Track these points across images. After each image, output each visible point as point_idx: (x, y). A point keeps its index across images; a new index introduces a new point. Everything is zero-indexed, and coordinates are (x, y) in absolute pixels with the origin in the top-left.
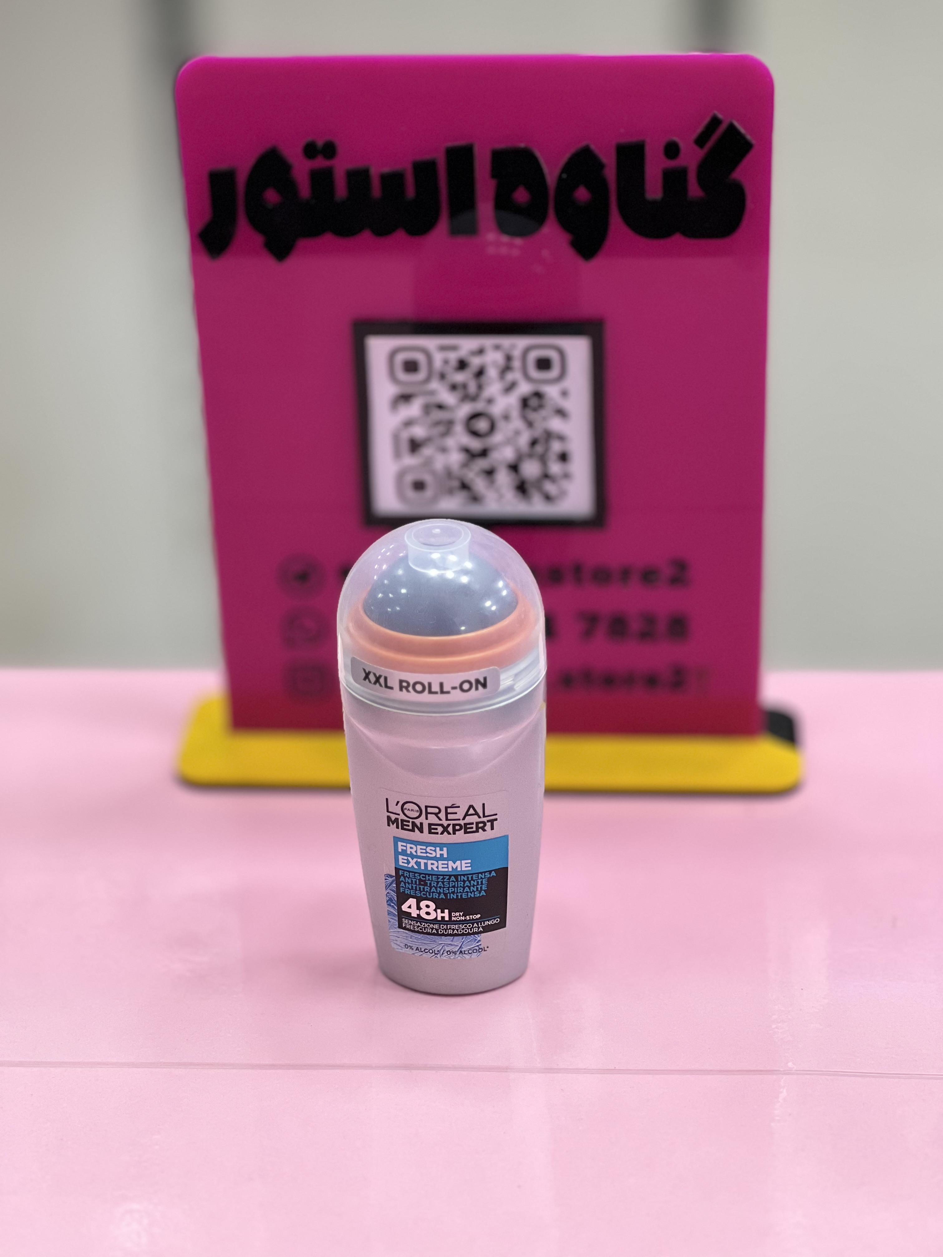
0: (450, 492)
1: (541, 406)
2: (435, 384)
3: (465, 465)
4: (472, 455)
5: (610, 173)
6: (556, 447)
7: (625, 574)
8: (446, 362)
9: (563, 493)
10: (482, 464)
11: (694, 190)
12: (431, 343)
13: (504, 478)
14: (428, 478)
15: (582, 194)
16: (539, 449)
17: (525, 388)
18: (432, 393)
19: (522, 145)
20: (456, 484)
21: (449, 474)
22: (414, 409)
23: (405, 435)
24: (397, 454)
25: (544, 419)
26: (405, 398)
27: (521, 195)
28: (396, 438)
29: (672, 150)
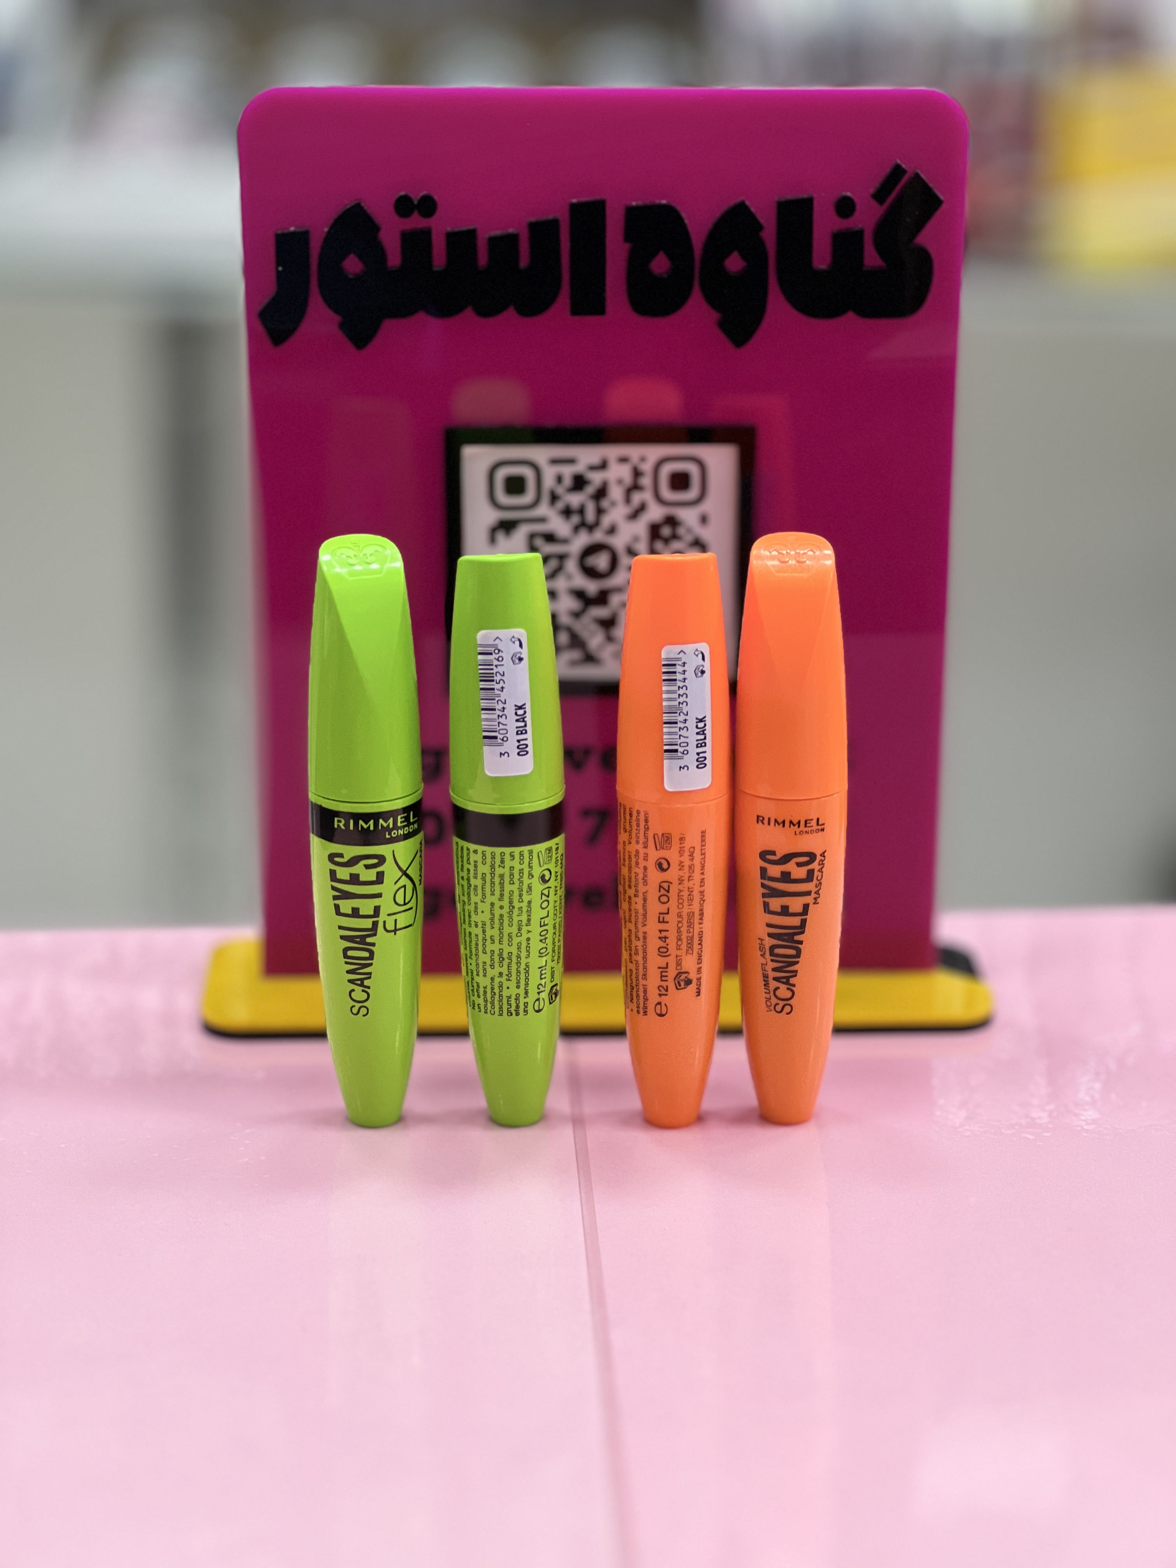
1: (675, 537)
2: (543, 509)
3: (577, 615)
4: (586, 601)
5: (769, 236)
8: (559, 479)
10: (599, 612)
11: (872, 259)
12: (540, 454)
15: (734, 263)
17: (655, 513)
18: (542, 520)
19: (664, 202)
22: (517, 541)
26: (507, 527)
27: (660, 264)
29: (845, 207)
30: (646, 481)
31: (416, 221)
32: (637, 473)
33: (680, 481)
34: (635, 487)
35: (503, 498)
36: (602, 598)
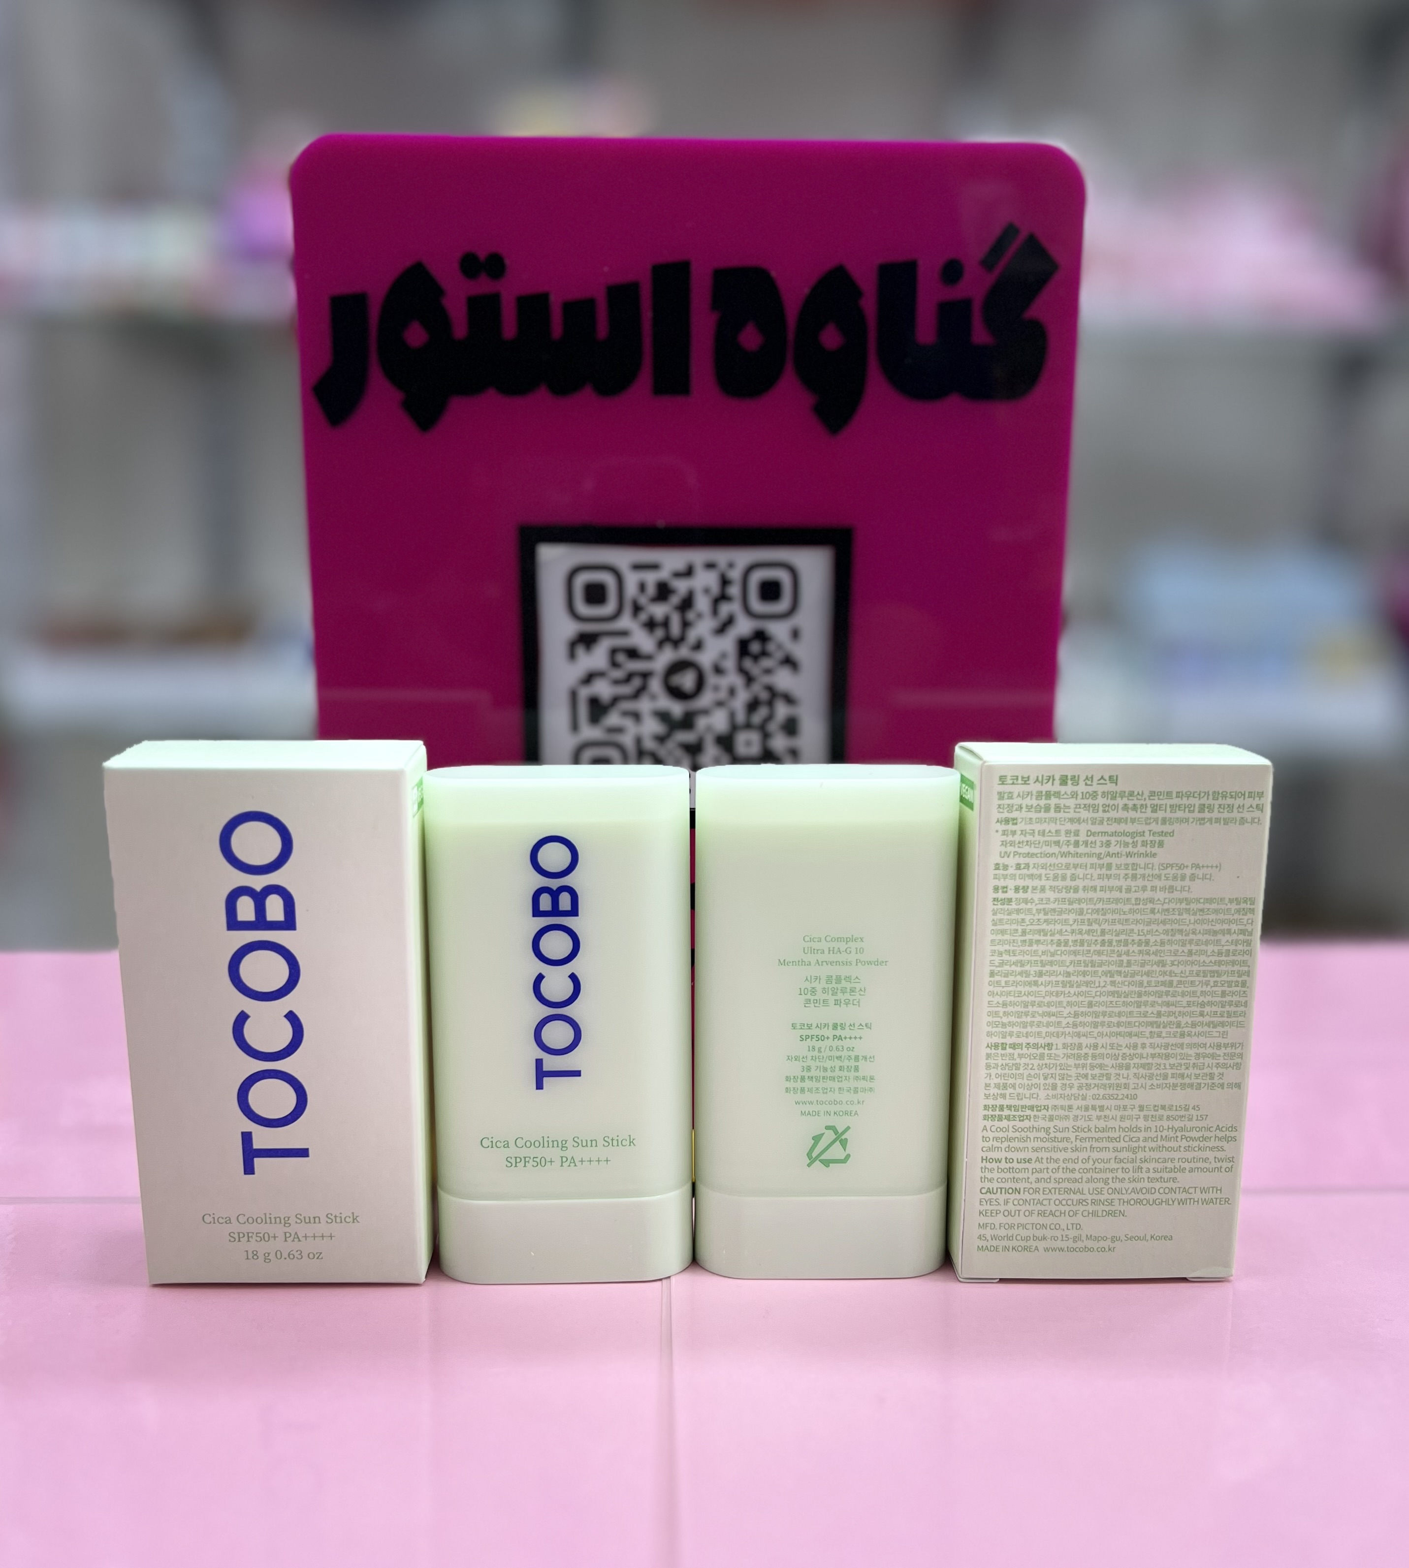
1: (764, 653)
2: (625, 622)
3: (661, 739)
4: (671, 724)
5: (869, 305)
6: (782, 711)
8: (642, 587)
11: (981, 334)
12: (623, 558)
15: (831, 337)
16: (758, 717)
17: (744, 627)
18: (624, 633)
19: (755, 265)
22: (598, 656)
23: (585, 695)
24: (574, 722)
25: (768, 672)
26: (587, 640)
27: (750, 337)
28: (574, 698)
29: (952, 272)
30: (734, 590)
31: (484, 285)
32: (725, 582)
33: (770, 591)
34: (723, 597)
35: (582, 608)
36: (687, 722)
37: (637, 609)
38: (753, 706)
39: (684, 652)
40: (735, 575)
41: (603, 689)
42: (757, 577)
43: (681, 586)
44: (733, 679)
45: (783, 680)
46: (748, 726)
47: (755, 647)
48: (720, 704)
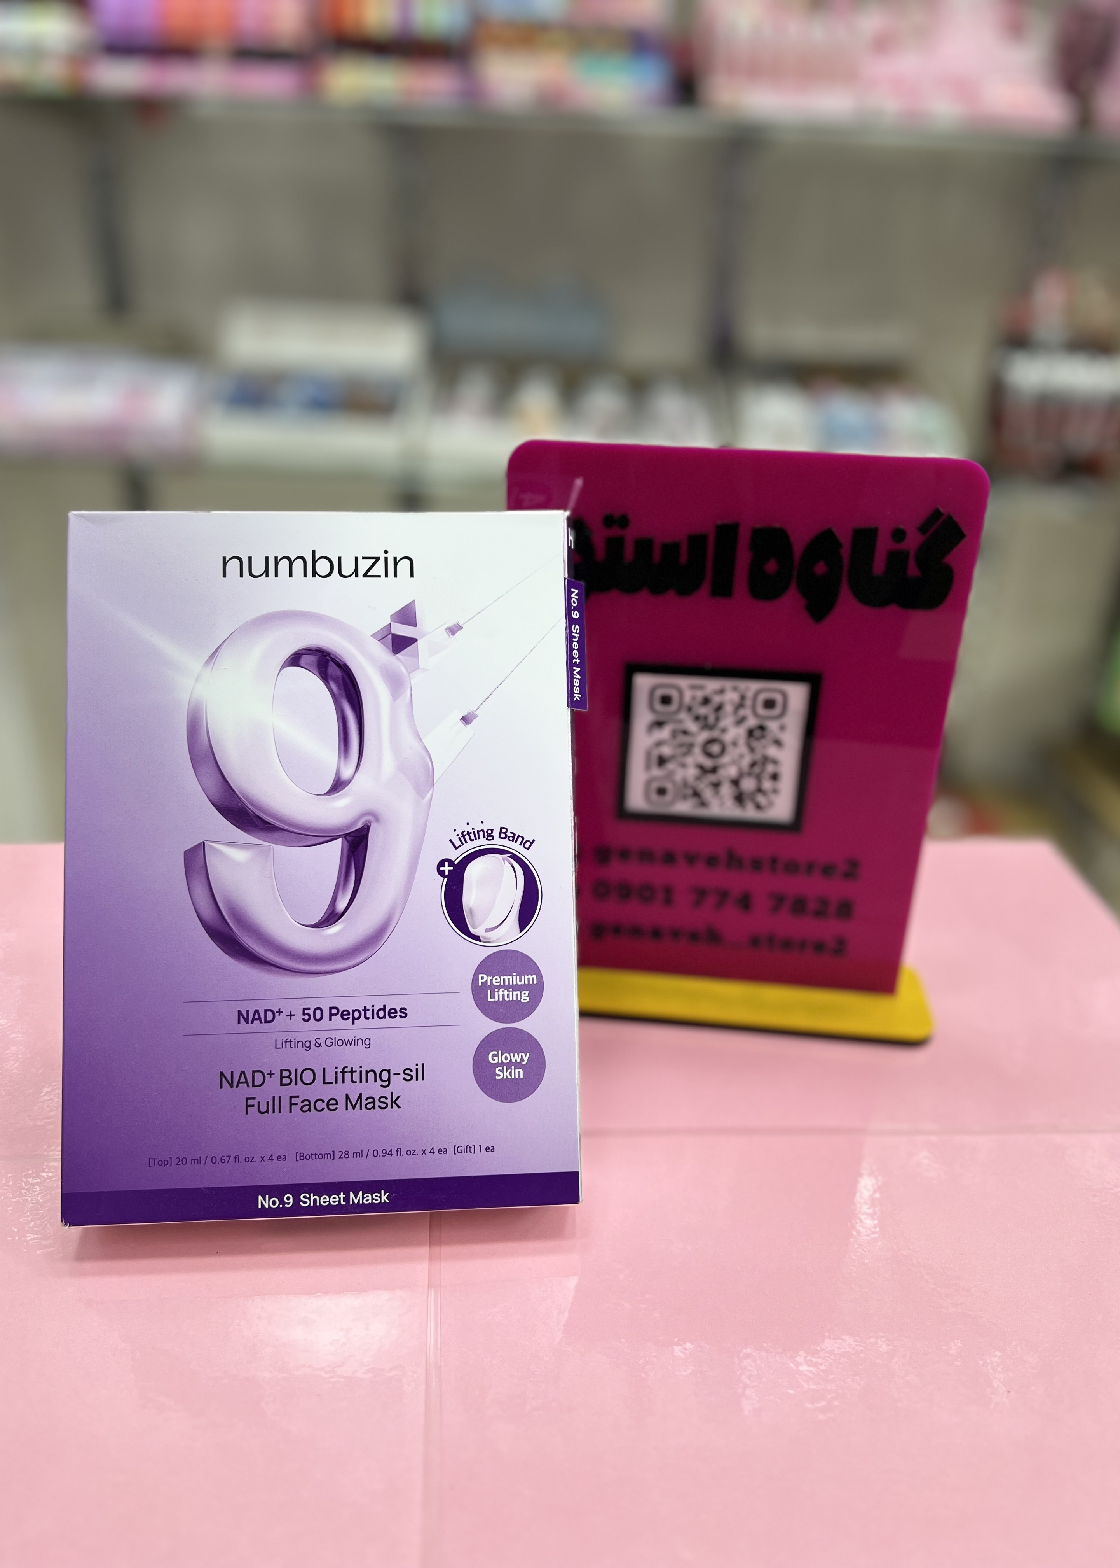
0: (685, 797)
1: (763, 737)
2: (683, 715)
3: (698, 778)
4: (704, 770)
5: (845, 552)
6: (770, 768)
7: (810, 867)
8: (694, 698)
9: (771, 804)
10: (712, 778)
11: (913, 570)
12: (684, 682)
13: (727, 790)
14: (669, 786)
15: (820, 568)
16: (757, 769)
17: (752, 722)
18: (680, 721)
19: (777, 526)
20: (689, 792)
21: (685, 784)
22: (664, 733)
23: (656, 753)
24: (648, 767)
25: (764, 747)
26: (659, 724)
27: (771, 567)
28: (648, 754)
29: (899, 535)
30: (748, 702)
31: (615, 532)
32: (743, 698)
33: (769, 704)
34: (740, 705)
35: (658, 707)
36: (714, 770)
37: (690, 709)
38: (753, 764)
39: (715, 734)
40: (750, 695)
41: (666, 751)
42: (762, 697)
43: (717, 699)
44: (742, 749)
45: (772, 751)
46: (750, 774)
47: (757, 733)
48: (734, 762)
